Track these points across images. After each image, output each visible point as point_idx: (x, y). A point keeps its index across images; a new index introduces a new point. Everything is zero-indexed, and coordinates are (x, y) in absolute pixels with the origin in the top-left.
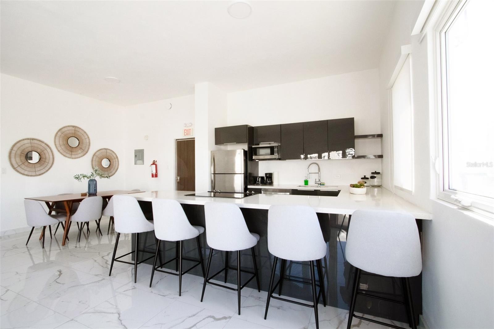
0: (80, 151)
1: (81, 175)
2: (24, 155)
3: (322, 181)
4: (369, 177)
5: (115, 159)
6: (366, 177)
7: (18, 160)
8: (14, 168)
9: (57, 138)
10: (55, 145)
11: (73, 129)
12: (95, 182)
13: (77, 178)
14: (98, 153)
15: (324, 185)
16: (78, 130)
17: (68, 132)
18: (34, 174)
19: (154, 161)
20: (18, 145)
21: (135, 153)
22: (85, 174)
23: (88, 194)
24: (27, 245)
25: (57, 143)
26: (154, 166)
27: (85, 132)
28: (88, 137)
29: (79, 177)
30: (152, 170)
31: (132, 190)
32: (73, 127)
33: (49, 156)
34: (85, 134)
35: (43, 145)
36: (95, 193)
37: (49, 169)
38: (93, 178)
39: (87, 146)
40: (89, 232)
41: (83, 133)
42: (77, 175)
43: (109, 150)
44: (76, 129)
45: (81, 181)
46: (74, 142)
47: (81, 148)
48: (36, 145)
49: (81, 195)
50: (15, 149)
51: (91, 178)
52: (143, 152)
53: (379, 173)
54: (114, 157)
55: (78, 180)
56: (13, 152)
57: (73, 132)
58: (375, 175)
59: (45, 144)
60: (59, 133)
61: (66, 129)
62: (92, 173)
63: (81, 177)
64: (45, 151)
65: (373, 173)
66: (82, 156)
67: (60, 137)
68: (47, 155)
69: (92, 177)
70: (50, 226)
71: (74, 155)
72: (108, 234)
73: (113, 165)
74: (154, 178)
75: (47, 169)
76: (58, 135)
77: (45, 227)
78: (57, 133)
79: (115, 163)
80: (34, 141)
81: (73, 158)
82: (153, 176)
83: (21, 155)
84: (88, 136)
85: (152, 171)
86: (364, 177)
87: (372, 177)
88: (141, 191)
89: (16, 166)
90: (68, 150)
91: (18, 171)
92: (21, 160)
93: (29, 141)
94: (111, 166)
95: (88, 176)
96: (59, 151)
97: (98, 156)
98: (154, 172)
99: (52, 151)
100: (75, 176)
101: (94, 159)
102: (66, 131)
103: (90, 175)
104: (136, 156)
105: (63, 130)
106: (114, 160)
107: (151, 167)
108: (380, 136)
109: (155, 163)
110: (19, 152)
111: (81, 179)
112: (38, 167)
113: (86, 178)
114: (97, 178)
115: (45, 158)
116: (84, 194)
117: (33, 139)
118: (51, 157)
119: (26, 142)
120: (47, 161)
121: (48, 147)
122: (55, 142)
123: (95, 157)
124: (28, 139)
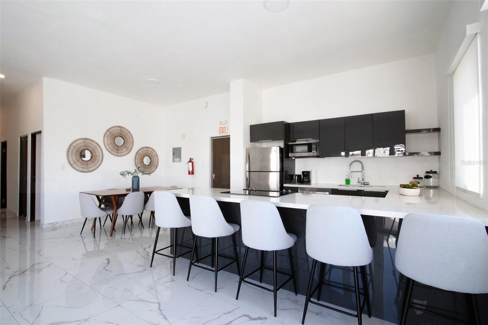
0: (125, 150)
1: (125, 171)
2: (79, 153)
3: (366, 180)
4: (423, 177)
5: (155, 156)
6: (419, 176)
7: (74, 157)
8: (71, 165)
9: (106, 138)
10: (104, 144)
11: (119, 129)
12: (138, 178)
13: (122, 174)
14: (140, 151)
15: (368, 185)
16: (123, 130)
17: (115, 132)
18: (86, 170)
19: (191, 158)
20: (75, 144)
21: (173, 151)
22: (129, 170)
23: (131, 190)
24: (81, 234)
25: (106, 142)
26: (191, 163)
27: (129, 132)
28: (132, 137)
29: (124, 173)
30: (188, 167)
31: (170, 187)
32: (119, 127)
33: (99, 154)
34: (129, 134)
35: (94, 144)
36: (138, 189)
37: (99, 166)
38: (136, 175)
39: (131, 145)
40: (133, 225)
41: (127, 132)
42: (122, 172)
43: (150, 148)
44: (122, 129)
45: (126, 178)
46: (120, 141)
47: (126, 147)
48: (88, 144)
49: (125, 190)
50: (72, 148)
51: (134, 175)
52: (181, 150)
53: (435, 172)
54: (154, 155)
55: (124, 176)
56: (70, 150)
57: (119, 131)
58: (431, 175)
59: (96, 143)
60: (108, 133)
61: (113, 129)
62: (135, 169)
63: (125, 173)
64: (96, 150)
65: (427, 172)
66: (126, 154)
67: (108, 137)
68: (97, 153)
69: (135, 173)
70: (100, 218)
71: (120, 153)
72: (149, 228)
73: (153, 163)
74: (191, 176)
75: (97, 166)
76: (106, 135)
77: (96, 219)
78: (105, 133)
79: (155, 160)
81: (119, 156)
82: (189, 173)
83: (76, 154)
84: (132, 135)
85: (189, 169)
86: (416, 176)
87: (427, 177)
88: (179, 188)
89: (72, 163)
90: (115, 148)
91: (74, 168)
92: (76, 158)
93: (83, 141)
94: (152, 163)
95: (132, 172)
96: (107, 149)
97: (141, 154)
98: (191, 169)
99: (101, 150)
100: (121, 172)
101: (137, 157)
102: (113, 131)
103: (134, 172)
104: (174, 154)
105: (111, 130)
106: (154, 158)
107: (187, 165)
108: (438, 130)
109: (192, 161)
110: (75, 151)
111: (125, 175)
112: (90, 164)
113: (130, 175)
114: (140, 175)
115: (95, 155)
116: (128, 189)
117: (86, 139)
118: (101, 155)
119: (80, 141)
120: (97, 158)
121: (98, 146)
122: (104, 141)
123: (137, 155)
124: (82, 139)
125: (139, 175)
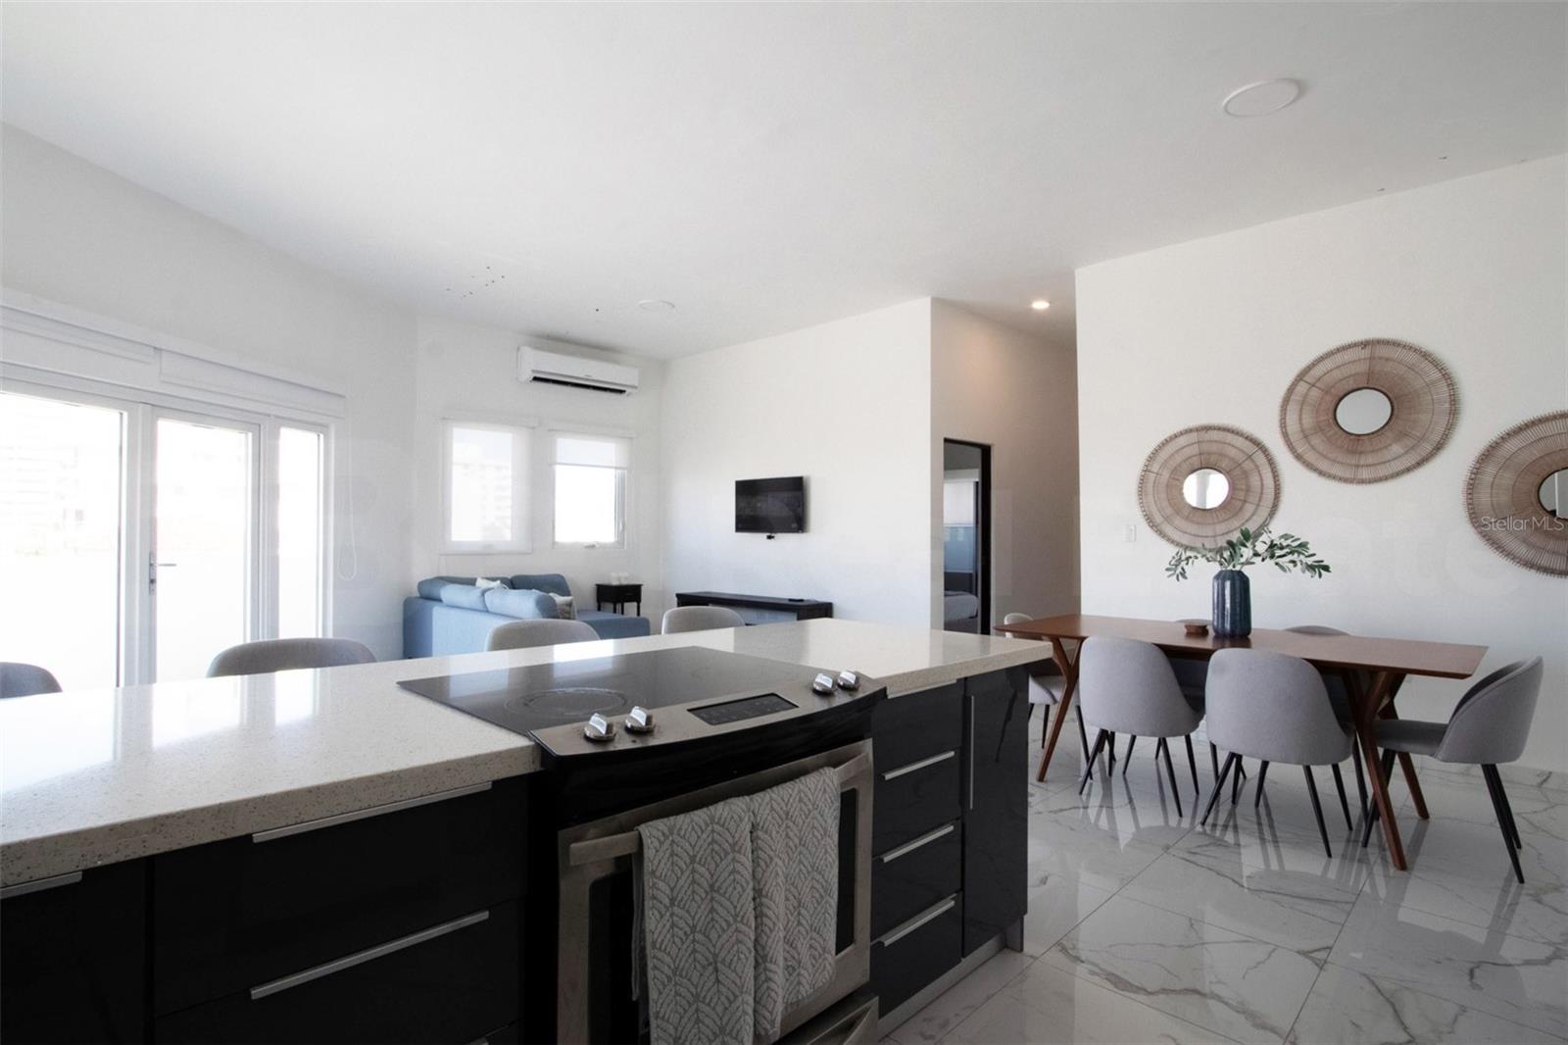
0: (1397, 448)
9: (1293, 408)
10: (1285, 435)
11: (1365, 353)
17: (1337, 374)
18: (1209, 544)
20: (1163, 455)
23: (1219, 633)
25: (1292, 428)
27: (1429, 356)
28: (1450, 376)
32: (1365, 344)
33: (1263, 479)
34: (1427, 367)
35: (1237, 444)
39: (1443, 421)
41: (1411, 358)
46: (1363, 413)
47: (1402, 435)
48: (1214, 448)
50: (1154, 467)
56: (1150, 476)
57: (1363, 368)
59: (1248, 439)
60: (1302, 385)
61: (1327, 364)
64: (1249, 465)
66: (1408, 470)
67: (1302, 403)
68: (1254, 480)
71: (1369, 466)
75: (1252, 526)
76: (1294, 394)
78: (1291, 390)
80: (1211, 433)
81: (1362, 482)
83: (1168, 486)
90: (1341, 448)
93: (1194, 436)
96: (1299, 457)
97: (1520, 460)
99: (1271, 462)
102: (1331, 370)
110: (1164, 476)
112: (1222, 521)
115: (1248, 487)
116: (1203, 628)
117: (1207, 428)
118: (1269, 482)
119: (1182, 441)
121: (1257, 449)
122: (1283, 425)
123: (1490, 470)
124: (1189, 431)
125: (1247, 570)
